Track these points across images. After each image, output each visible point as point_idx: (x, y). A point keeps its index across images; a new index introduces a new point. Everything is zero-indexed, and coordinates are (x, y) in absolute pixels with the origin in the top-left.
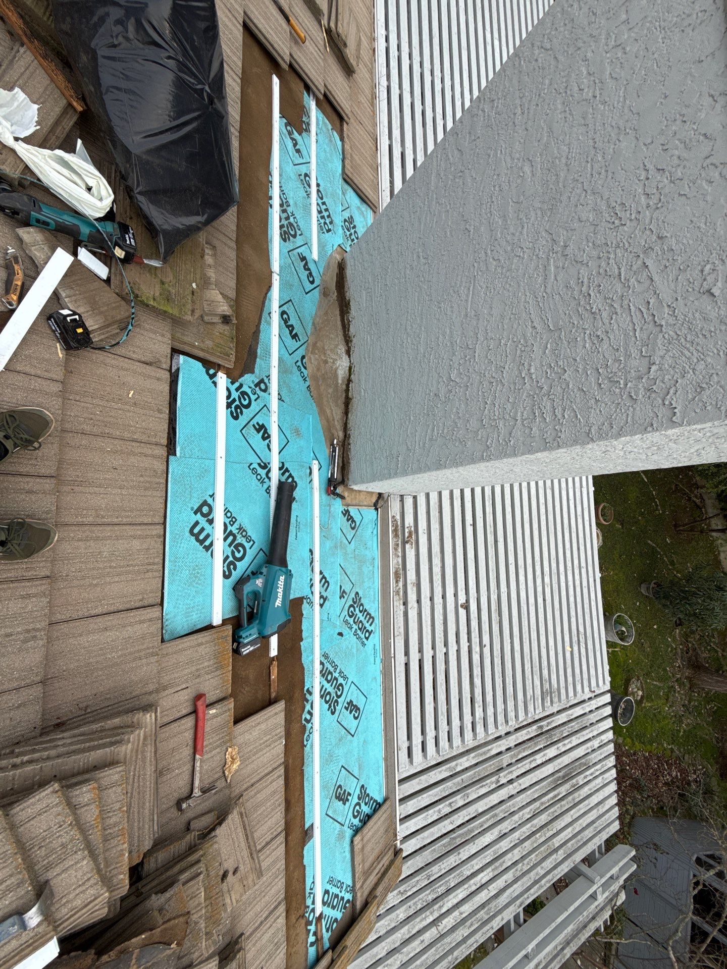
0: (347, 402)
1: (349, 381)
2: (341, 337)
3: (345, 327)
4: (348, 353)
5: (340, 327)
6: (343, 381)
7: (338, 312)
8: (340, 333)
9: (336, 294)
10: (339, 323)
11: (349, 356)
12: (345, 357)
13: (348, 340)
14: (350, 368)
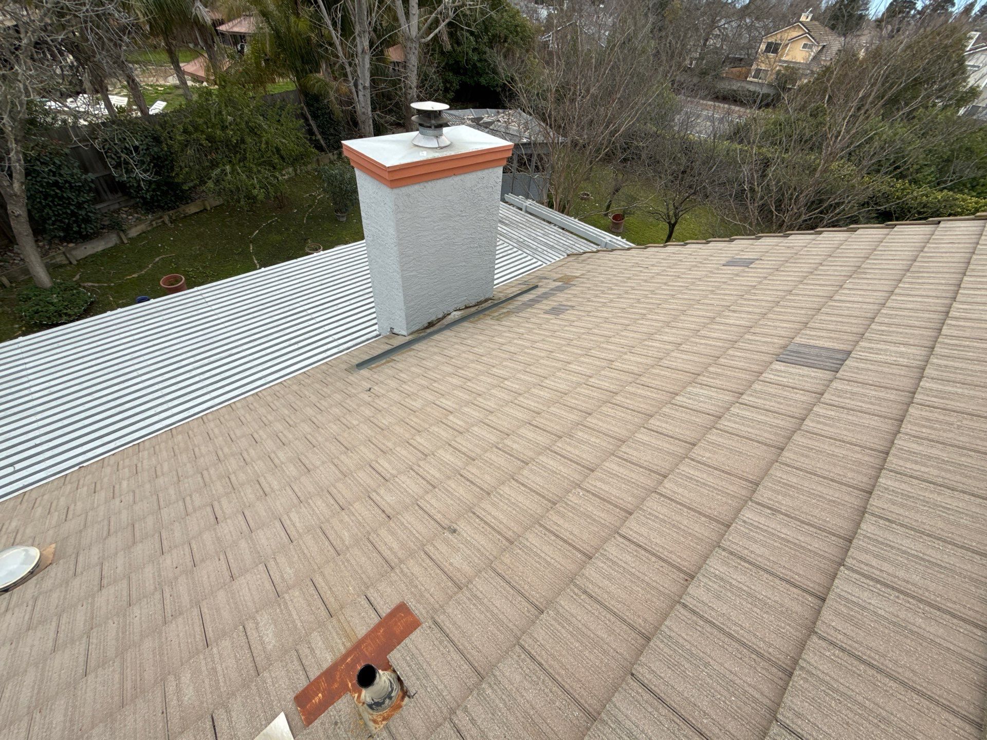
0: (466, 308)
1: (460, 310)
2: (445, 320)
5: (440, 322)
12: (452, 314)
13: (444, 317)
14: (455, 311)
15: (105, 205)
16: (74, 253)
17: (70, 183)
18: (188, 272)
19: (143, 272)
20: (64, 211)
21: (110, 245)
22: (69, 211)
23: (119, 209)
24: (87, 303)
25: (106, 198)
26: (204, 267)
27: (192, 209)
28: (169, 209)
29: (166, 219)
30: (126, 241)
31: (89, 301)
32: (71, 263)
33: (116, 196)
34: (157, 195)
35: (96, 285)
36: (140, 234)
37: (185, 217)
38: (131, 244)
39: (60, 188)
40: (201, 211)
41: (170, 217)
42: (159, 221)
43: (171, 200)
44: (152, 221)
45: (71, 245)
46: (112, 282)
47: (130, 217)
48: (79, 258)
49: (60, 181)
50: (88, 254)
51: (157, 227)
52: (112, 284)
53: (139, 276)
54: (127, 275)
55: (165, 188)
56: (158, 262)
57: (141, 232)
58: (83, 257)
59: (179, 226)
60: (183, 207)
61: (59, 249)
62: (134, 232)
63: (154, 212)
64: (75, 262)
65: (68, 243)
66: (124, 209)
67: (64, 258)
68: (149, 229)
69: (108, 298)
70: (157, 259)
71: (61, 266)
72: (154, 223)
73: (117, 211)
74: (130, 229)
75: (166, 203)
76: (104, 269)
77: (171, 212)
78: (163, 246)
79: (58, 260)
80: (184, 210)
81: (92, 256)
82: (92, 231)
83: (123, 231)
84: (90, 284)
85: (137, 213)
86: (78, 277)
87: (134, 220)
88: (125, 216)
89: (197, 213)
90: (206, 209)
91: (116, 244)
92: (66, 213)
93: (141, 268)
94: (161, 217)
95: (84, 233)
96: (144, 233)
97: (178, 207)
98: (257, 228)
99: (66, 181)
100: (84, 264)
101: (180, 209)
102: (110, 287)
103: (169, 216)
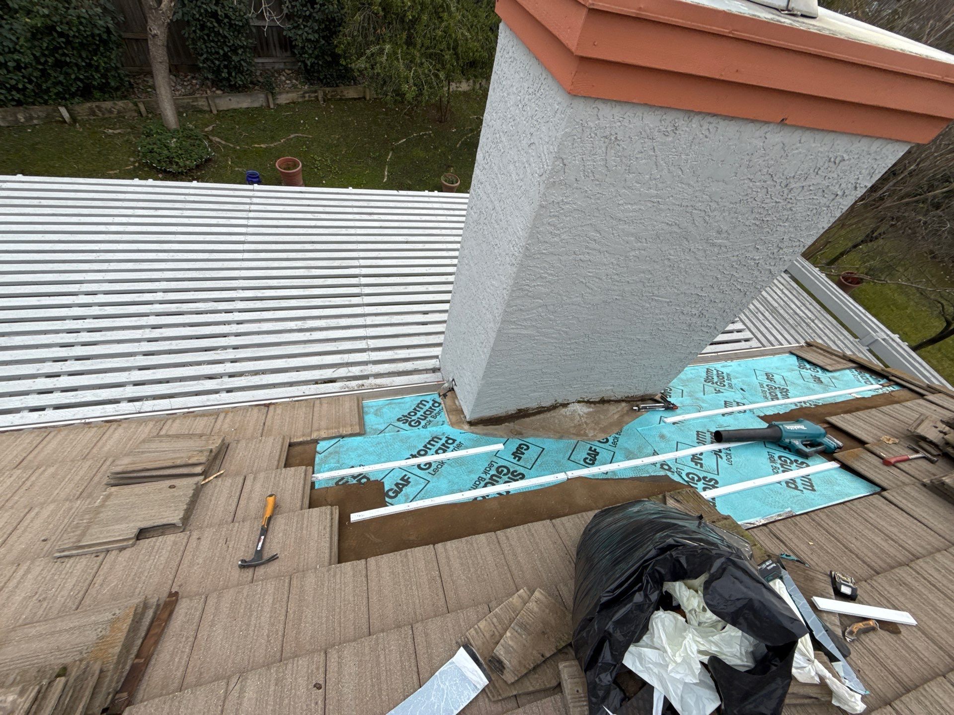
0: (603, 401)
1: (589, 402)
2: (552, 413)
3: (541, 411)
4: (565, 405)
5: (542, 416)
6: (590, 407)
7: (527, 420)
8: (548, 415)
9: (507, 424)
10: (538, 417)
11: (568, 404)
12: (571, 407)
13: (554, 407)
14: (579, 402)
15: (271, 60)
16: (217, 101)
17: (230, 19)
18: (316, 160)
19: (272, 145)
20: (217, 50)
21: (256, 105)
22: (221, 52)
23: (283, 70)
24: (201, 159)
25: (274, 53)
26: (333, 161)
27: (351, 93)
28: (328, 85)
29: (320, 95)
30: (272, 106)
31: (205, 157)
32: (211, 111)
33: (285, 54)
34: (318, 63)
35: (223, 142)
36: (289, 104)
37: (341, 99)
38: (276, 111)
39: (219, 22)
40: (359, 99)
41: (325, 95)
42: (313, 95)
43: (332, 75)
44: (305, 92)
45: (219, 92)
46: (239, 145)
47: (288, 82)
48: (221, 109)
49: (220, 13)
50: (231, 107)
51: (309, 101)
52: (238, 148)
53: (267, 147)
54: (256, 143)
55: (329, 59)
56: (291, 139)
57: (290, 101)
58: (225, 109)
59: (330, 107)
60: (342, 87)
61: (206, 93)
62: (283, 99)
63: (311, 84)
64: (215, 112)
65: (217, 89)
66: (287, 71)
67: (206, 104)
68: (300, 100)
69: (227, 160)
70: (292, 136)
71: (201, 111)
72: (307, 95)
73: (279, 72)
74: (280, 93)
75: (325, 77)
76: (239, 129)
77: (327, 89)
78: (304, 123)
79: (200, 103)
80: (342, 92)
81: (235, 110)
82: (240, 83)
83: (272, 93)
84: (218, 140)
85: (297, 80)
86: (211, 128)
87: (290, 86)
88: (284, 78)
89: (355, 99)
90: (364, 98)
91: (262, 106)
92: (218, 53)
93: (273, 139)
94: (316, 92)
95: (233, 83)
96: (294, 103)
97: (337, 86)
98: (406, 136)
99: (227, 16)
100: (223, 117)
101: (339, 90)
102: (234, 150)
103: (324, 92)
